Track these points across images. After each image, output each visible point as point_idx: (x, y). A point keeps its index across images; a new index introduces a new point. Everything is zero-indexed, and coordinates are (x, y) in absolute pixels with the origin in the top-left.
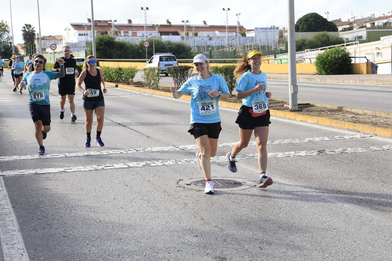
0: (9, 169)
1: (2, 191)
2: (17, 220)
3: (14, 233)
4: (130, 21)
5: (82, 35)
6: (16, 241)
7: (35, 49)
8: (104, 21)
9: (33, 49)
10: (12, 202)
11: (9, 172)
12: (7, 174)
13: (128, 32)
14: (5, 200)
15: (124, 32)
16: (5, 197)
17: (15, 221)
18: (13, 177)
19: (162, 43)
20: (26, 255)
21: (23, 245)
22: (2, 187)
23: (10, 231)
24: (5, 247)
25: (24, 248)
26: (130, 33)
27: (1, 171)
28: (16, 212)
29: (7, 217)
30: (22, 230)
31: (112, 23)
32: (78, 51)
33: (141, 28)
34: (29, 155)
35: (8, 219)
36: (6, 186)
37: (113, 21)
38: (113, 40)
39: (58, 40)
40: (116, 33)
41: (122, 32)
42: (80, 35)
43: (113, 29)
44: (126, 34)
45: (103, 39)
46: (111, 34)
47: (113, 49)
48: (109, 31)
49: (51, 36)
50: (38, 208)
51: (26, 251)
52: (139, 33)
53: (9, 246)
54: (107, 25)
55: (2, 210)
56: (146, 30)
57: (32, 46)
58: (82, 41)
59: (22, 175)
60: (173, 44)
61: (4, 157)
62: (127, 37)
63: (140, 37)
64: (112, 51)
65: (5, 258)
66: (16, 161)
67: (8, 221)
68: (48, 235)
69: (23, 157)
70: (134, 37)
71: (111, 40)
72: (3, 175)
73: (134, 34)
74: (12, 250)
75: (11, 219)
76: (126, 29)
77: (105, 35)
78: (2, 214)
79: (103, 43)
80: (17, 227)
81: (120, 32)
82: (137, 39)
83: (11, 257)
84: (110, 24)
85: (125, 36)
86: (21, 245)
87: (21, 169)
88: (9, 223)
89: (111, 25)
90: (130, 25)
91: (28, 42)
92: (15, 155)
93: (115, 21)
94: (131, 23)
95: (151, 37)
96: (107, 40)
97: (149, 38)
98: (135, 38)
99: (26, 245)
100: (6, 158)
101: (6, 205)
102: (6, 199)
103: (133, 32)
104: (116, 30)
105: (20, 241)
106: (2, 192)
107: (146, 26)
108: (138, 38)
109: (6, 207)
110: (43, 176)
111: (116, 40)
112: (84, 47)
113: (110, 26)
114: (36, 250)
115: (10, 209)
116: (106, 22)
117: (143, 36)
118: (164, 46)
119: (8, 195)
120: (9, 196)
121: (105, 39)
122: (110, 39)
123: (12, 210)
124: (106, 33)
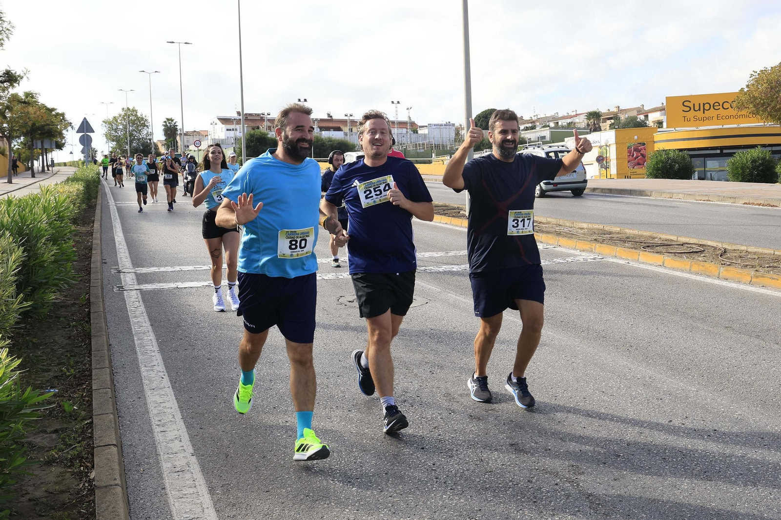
0: (147, 283)
2: (157, 339)
3: (153, 354)
5: (230, 130)
6: (155, 363)
7: (177, 146)
8: (256, 114)
9: (174, 146)
10: (150, 320)
11: (146, 285)
12: (144, 288)
14: (142, 317)
16: (142, 313)
17: (154, 341)
18: (151, 291)
19: (322, 140)
20: (166, 378)
21: (164, 367)
22: (139, 302)
23: (148, 352)
24: (143, 369)
25: (165, 371)
27: (138, 284)
28: (155, 331)
29: (145, 336)
30: (162, 351)
31: (264, 117)
34: (169, 266)
35: (146, 338)
36: (144, 301)
37: (266, 114)
38: (265, 136)
39: (203, 136)
40: (269, 128)
42: (227, 130)
43: (266, 124)
45: (254, 134)
46: (263, 128)
48: (262, 126)
49: (195, 131)
50: (179, 326)
51: (166, 374)
53: (147, 368)
54: (260, 118)
55: (140, 328)
57: (174, 143)
58: (230, 138)
59: (161, 289)
60: (334, 141)
61: (141, 269)
65: (143, 381)
66: (154, 273)
67: (146, 341)
68: (191, 357)
69: (162, 269)
72: (140, 289)
74: (152, 372)
75: (149, 338)
77: (257, 130)
78: (140, 333)
79: (255, 139)
80: (156, 348)
83: (150, 381)
84: (262, 118)
86: (161, 367)
87: (160, 282)
88: (147, 343)
91: (169, 138)
92: (153, 266)
93: (269, 114)
96: (259, 135)
99: (167, 367)
102: (144, 316)
104: (269, 124)
105: (160, 363)
106: (140, 308)
109: (144, 324)
110: (184, 291)
111: (269, 136)
112: (233, 143)
113: (262, 120)
114: (177, 373)
115: (148, 327)
116: (258, 115)
118: (324, 143)
120: (147, 312)
121: (257, 135)
122: (262, 135)
123: (150, 328)
124: (258, 128)
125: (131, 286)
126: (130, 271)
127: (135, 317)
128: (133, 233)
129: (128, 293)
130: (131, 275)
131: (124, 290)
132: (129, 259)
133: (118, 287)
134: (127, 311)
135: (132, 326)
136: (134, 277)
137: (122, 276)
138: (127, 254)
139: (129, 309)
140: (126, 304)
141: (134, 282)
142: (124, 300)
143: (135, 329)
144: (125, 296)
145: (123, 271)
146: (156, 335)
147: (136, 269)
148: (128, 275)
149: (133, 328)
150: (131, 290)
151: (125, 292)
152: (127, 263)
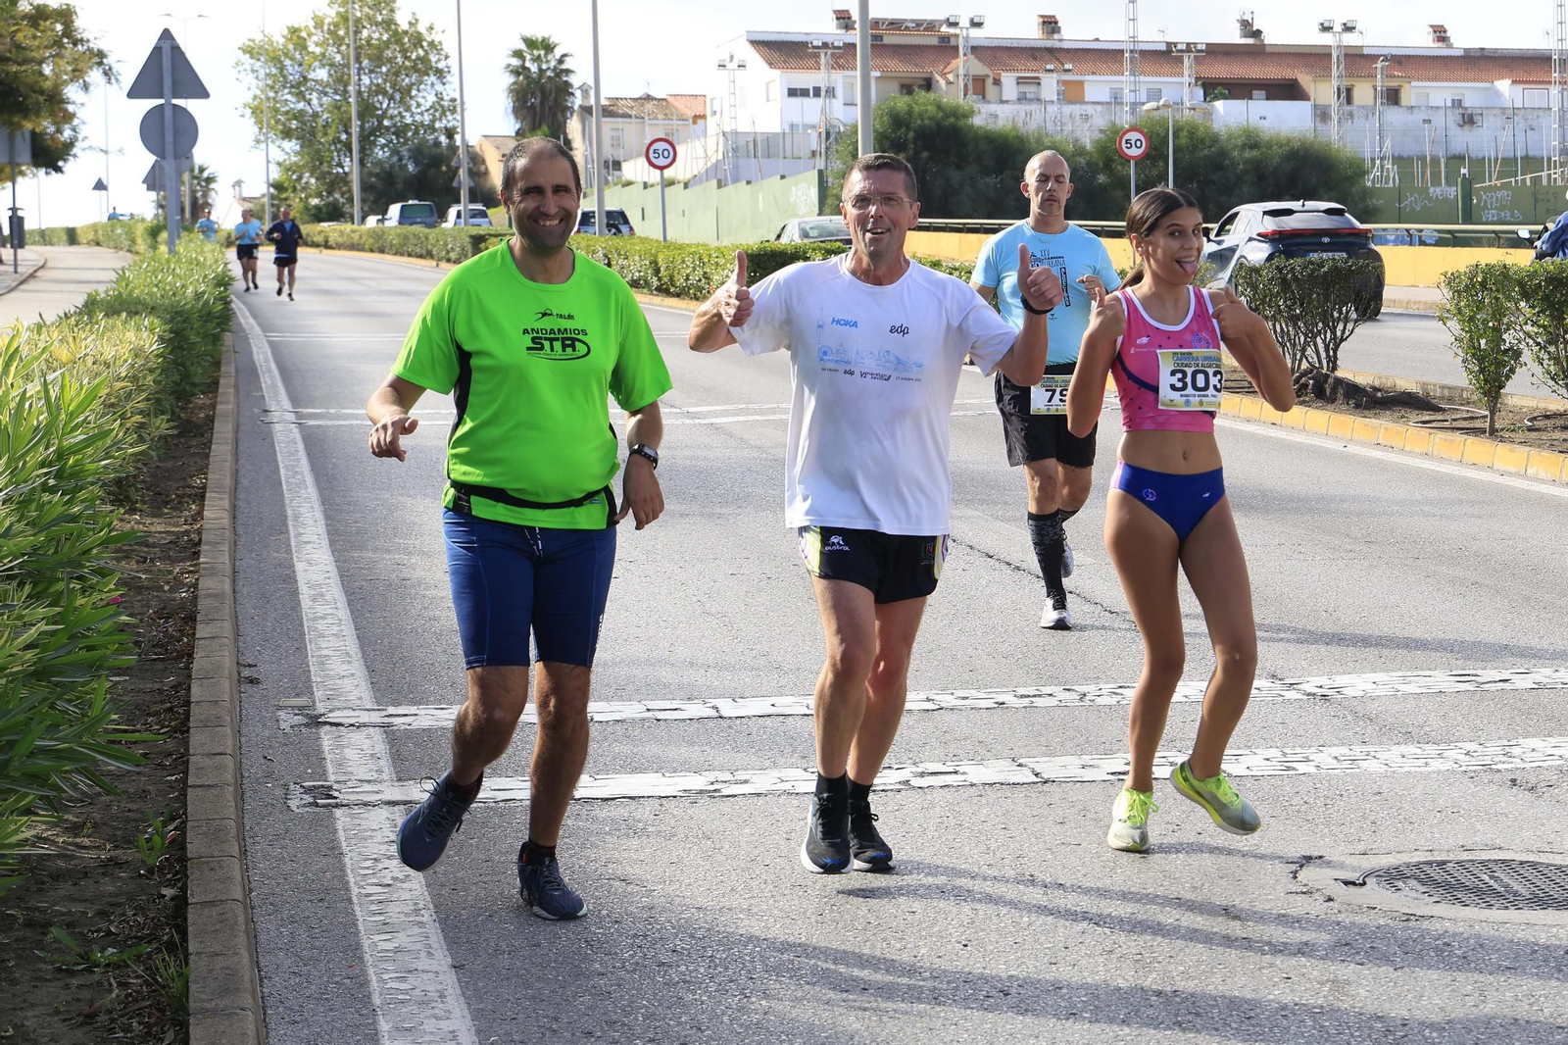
1: (402, 881)
2: (478, 1032)
4: (1050, 24)
5: (805, 93)
8: (919, 24)
10: (452, 941)
13: (1037, 82)
14: (416, 930)
15: (1020, 81)
16: (417, 911)
17: (466, 1037)
19: (1215, 139)
26: (1050, 86)
27: (400, 780)
28: (472, 992)
29: (427, 1017)
31: (957, 36)
32: (783, 177)
33: (1105, 57)
35: (430, 1025)
37: (964, 23)
38: (962, 123)
39: (682, 118)
40: (978, 85)
41: (1008, 80)
42: (793, 93)
43: (963, 65)
44: (1029, 89)
45: (910, 113)
46: (951, 86)
47: (959, 167)
48: (943, 75)
49: (648, 98)
50: (581, 975)
52: (1098, 87)
54: (934, 41)
55: (402, 979)
56: (1133, 74)
58: (806, 127)
59: (501, 804)
60: (1269, 144)
61: (413, 710)
62: (1034, 107)
63: (1099, 108)
64: (956, 176)
67: (432, 1038)
70: (1068, 109)
71: (952, 120)
72: (405, 803)
73: (1072, 93)
75: (443, 1024)
76: (1031, 64)
77: (922, 96)
78: (403, 1002)
79: (911, 135)
81: (997, 82)
82: (1086, 118)
84: (945, 39)
85: (1022, 98)
89: (953, 42)
90: (1049, 44)
91: (536, 127)
93: (976, 24)
94: (1056, 36)
95: (1158, 108)
96: (930, 119)
97: (1149, 110)
98: (1076, 109)
100: (423, 712)
101: (423, 954)
102: (421, 924)
103: (1065, 83)
104: (978, 68)
106: (404, 886)
107: (1132, 51)
108: (1089, 109)
109: (423, 963)
110: (604, 812)
111: (977, 121)
112: (814, 154)
113: (946, 48)
115: (441, 977)
116: (931, 26)
117: (1117, 100)
118: (1223, 154)
119: (431, 906)
120: (436, 906)
121: (921, 115)
122: (947, 116)
123: (450, 979)
124: (928, 84)
125: (367, 787)
126: (365, 717)
127: (386, 927)
128: (376, 550)
129: (352, 816)
130: (369, 737)
131: (337, 806)
132: (357, 667)
133: (308, 790)
134: (350, 900)
135: (371, 971)
136: (381, 747)
137: (327, 742)
138: (351, 645)
139: (355, 891)
140: (342, 869)
141: (380, 771)
142: (334, 851)
143: (381, 981)
144: (341, 835)
145: (334, 717)
146: (477, 1015)
147: (392, 710)
148: (357, 737)
149: (374, 978)
150: (366, 804)
151: (338, 813)
152: (347, 684)
